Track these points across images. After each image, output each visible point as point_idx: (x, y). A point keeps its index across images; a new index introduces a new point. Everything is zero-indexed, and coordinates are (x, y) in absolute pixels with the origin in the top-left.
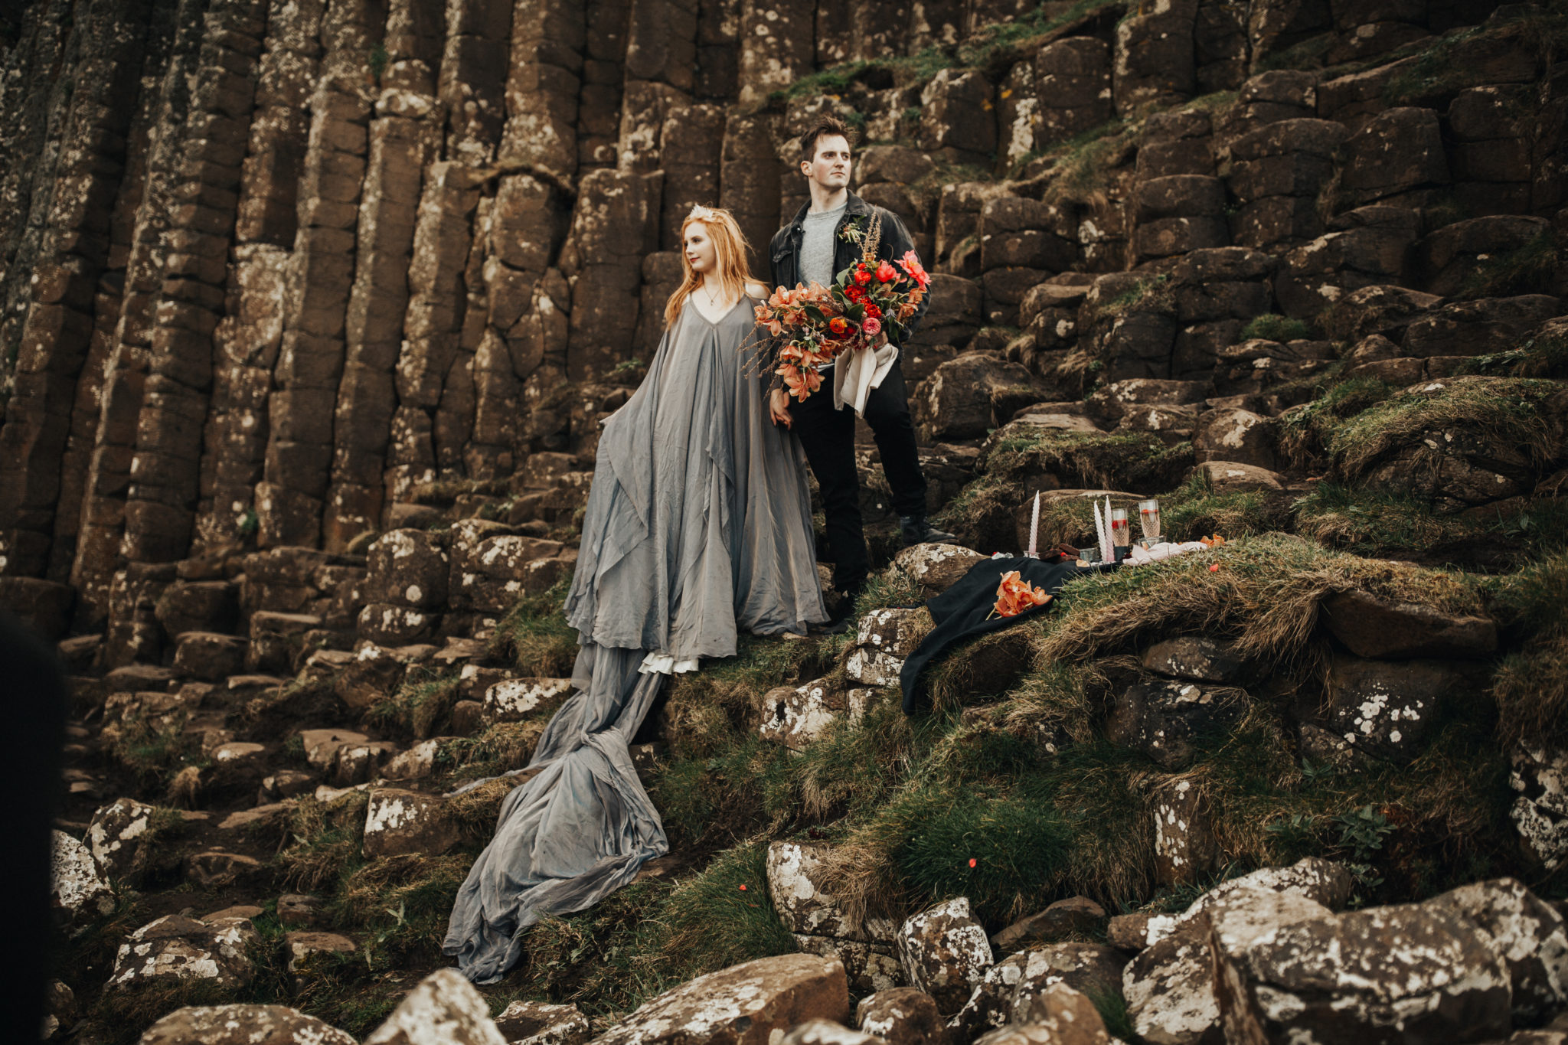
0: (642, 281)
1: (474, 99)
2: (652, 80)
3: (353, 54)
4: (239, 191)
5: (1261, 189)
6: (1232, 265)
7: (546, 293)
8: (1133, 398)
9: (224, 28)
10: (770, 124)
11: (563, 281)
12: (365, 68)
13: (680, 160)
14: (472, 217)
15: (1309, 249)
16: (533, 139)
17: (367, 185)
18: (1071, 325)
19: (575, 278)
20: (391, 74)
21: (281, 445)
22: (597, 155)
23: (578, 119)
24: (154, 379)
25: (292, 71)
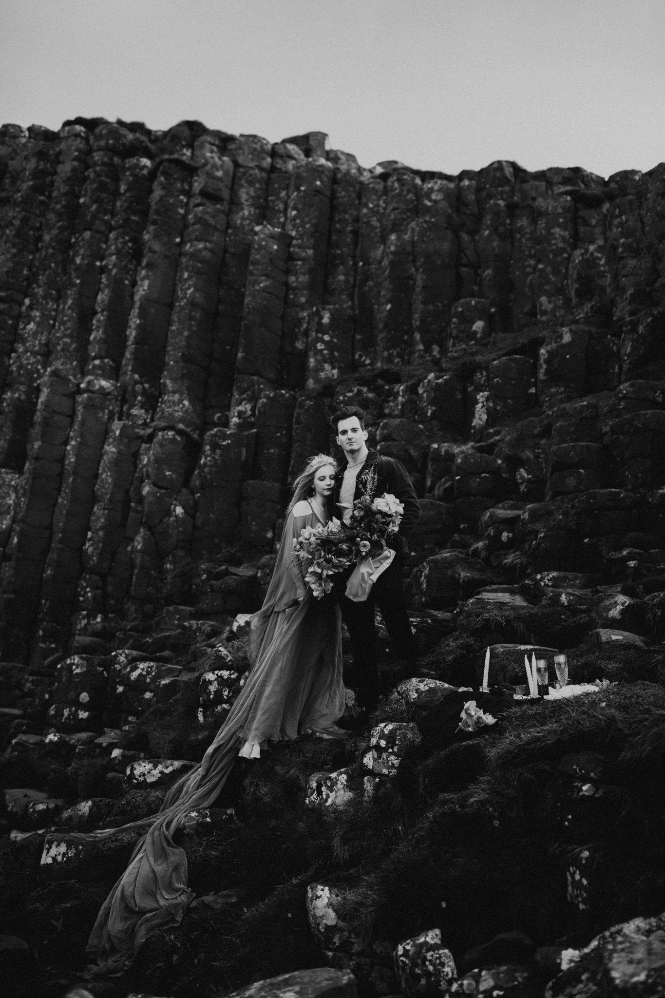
0: (242, 498)
1: (141, 383)
2: (252, 375)
3: (68, 354)
5: (629, 453)
6: (611, 500)
7: (180, 504)
8: (550, 584)
10: (324, 403)
11: (191, 497)
12: (75, 363)
13: (267, 423)
14: (136, 456)
15: (660, 491)
16: (176, 408)
17: (72, 434)
18: (511, 535)
19: (198, 495)
20: (90, 367)
22: (216, 419)
23: (205, 397)
25: (30, 364)
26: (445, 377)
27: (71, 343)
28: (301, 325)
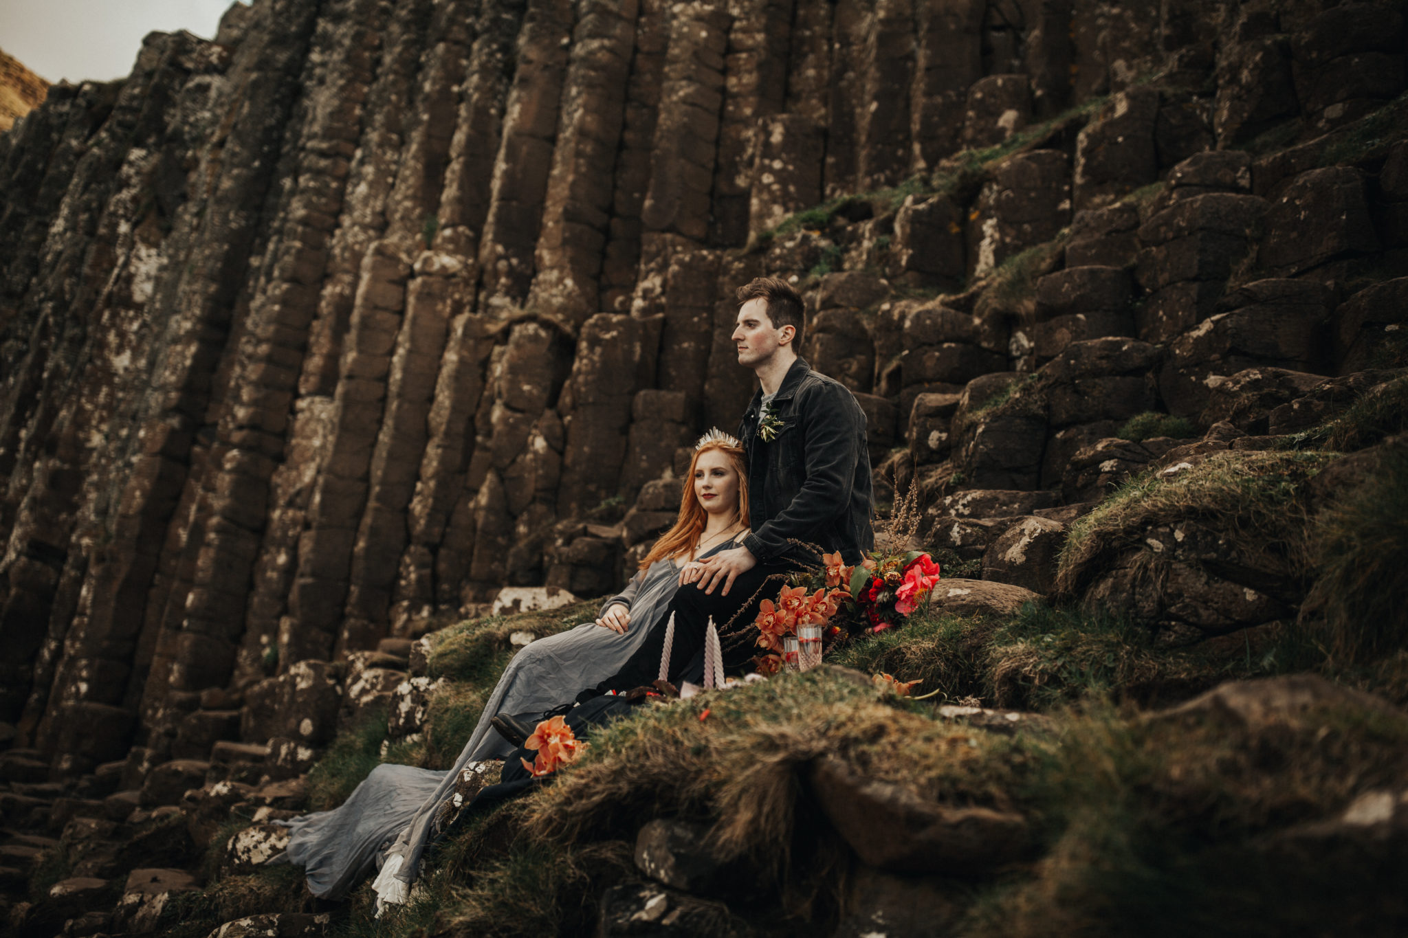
0: (631, 420)
1: (506, 257)
2: (664, 231)
3: (409, 224)
4: (305, 350)
5: (1166, 276)
6: (1107, 357)
7: (542, 433)
8: (966, 512)
9: (305, 207)
10: (760, 264)
11: (558, 422)
12: (418, 237)
13: (680, 303)
14: (486, 364)
15: (1195, 334)
16: (554, 291)
17: (400, 338)
18: (944, 436)
19: (569, 418)
20: (439, 240)
21: (302, 581)
22: (617, 304)
23: (601, 271)
24: (215, 520)
25: (356, 243)
26: (931, 201)
27: (414, 208)
28: (744, 150)
